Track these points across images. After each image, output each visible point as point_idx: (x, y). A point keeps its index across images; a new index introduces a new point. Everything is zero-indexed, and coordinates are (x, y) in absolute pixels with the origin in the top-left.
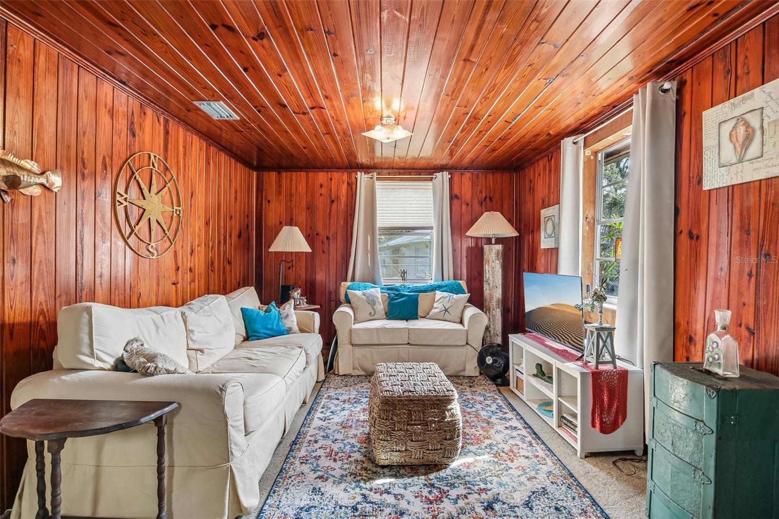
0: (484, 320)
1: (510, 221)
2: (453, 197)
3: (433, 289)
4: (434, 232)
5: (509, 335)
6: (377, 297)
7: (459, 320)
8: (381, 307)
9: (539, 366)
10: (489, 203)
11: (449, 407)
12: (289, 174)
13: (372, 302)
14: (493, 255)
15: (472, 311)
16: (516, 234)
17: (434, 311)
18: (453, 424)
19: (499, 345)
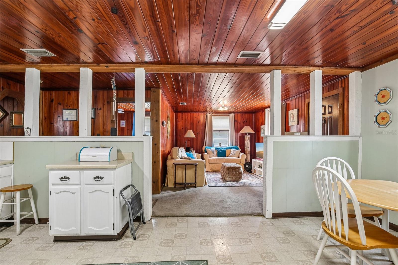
0: (245, 156)
1: (252, 128)
2: (235, 121)
3: (230, 148)
4: (230, 132)
5: (252, 159)
6: (214, 151)
7: (238, 157)
8: (215, 153)
9: (259, 165)
10: (246, 123)
11: (240, 169)
12: (185, 113)
13: (213, 152)
14: (247, 138)
15: (241, 154)
16: (254, 132)
17: (230, 154)
18: (241, 172)
19: (249, 162)
